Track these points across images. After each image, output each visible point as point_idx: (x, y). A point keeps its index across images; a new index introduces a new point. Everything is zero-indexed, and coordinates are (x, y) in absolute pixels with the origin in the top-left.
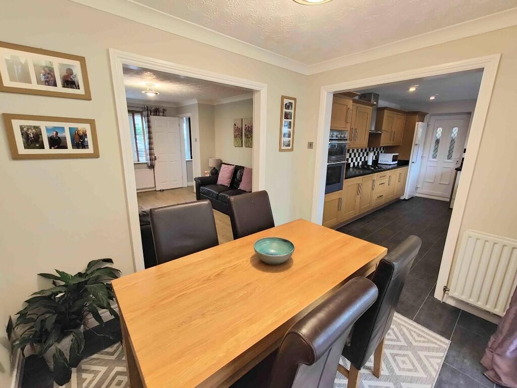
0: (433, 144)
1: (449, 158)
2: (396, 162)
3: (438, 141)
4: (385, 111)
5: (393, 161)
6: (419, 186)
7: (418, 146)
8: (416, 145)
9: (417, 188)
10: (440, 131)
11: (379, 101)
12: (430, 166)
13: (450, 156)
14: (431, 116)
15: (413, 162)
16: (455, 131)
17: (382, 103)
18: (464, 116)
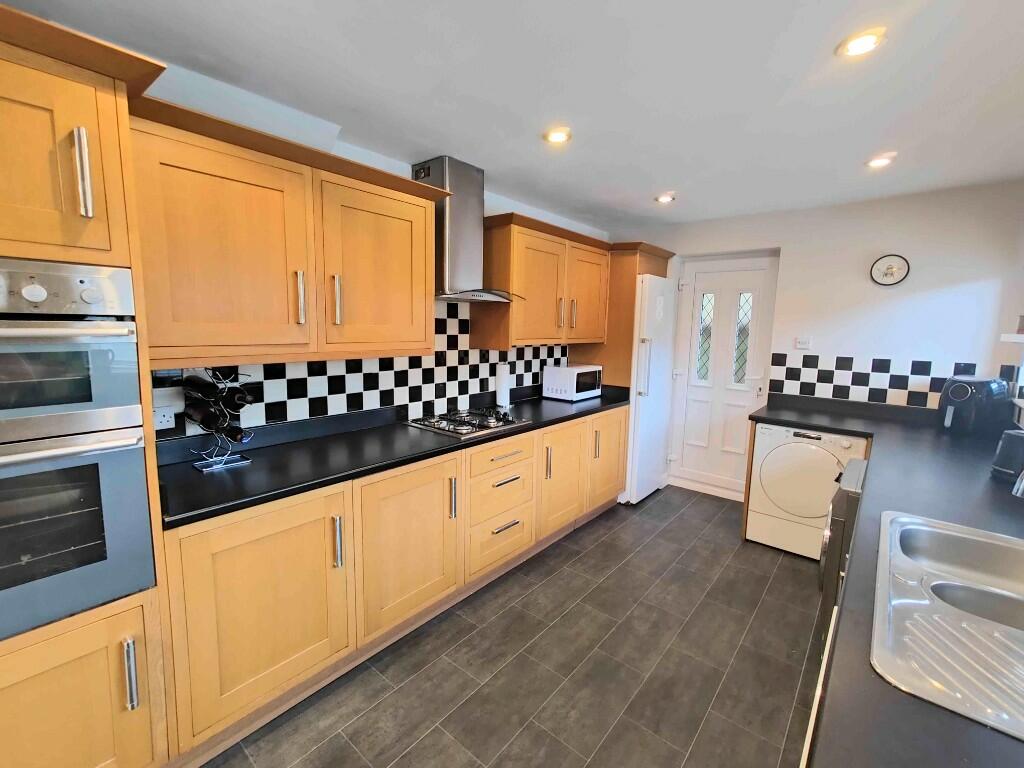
0: (698, 339)
1: (740, 380)
2: (598, 392)
3: (706, 332)
4: (515, 229)
5: (579, 390)
6: (673, 457)
7: (648, 344)
8: (643, 341)
9: (668, 462)
10: (709, 301)
11: (487, 194)
12: (695, 401)
13: (740, 374)
14: (684, 262)
15: (640, 394)
16: (747, 300)
17: (496, 203)
18: (765, 261)
